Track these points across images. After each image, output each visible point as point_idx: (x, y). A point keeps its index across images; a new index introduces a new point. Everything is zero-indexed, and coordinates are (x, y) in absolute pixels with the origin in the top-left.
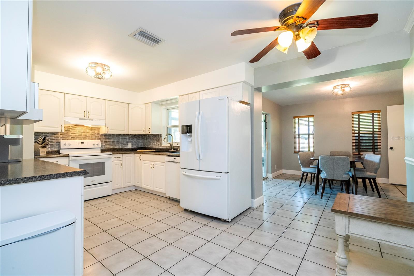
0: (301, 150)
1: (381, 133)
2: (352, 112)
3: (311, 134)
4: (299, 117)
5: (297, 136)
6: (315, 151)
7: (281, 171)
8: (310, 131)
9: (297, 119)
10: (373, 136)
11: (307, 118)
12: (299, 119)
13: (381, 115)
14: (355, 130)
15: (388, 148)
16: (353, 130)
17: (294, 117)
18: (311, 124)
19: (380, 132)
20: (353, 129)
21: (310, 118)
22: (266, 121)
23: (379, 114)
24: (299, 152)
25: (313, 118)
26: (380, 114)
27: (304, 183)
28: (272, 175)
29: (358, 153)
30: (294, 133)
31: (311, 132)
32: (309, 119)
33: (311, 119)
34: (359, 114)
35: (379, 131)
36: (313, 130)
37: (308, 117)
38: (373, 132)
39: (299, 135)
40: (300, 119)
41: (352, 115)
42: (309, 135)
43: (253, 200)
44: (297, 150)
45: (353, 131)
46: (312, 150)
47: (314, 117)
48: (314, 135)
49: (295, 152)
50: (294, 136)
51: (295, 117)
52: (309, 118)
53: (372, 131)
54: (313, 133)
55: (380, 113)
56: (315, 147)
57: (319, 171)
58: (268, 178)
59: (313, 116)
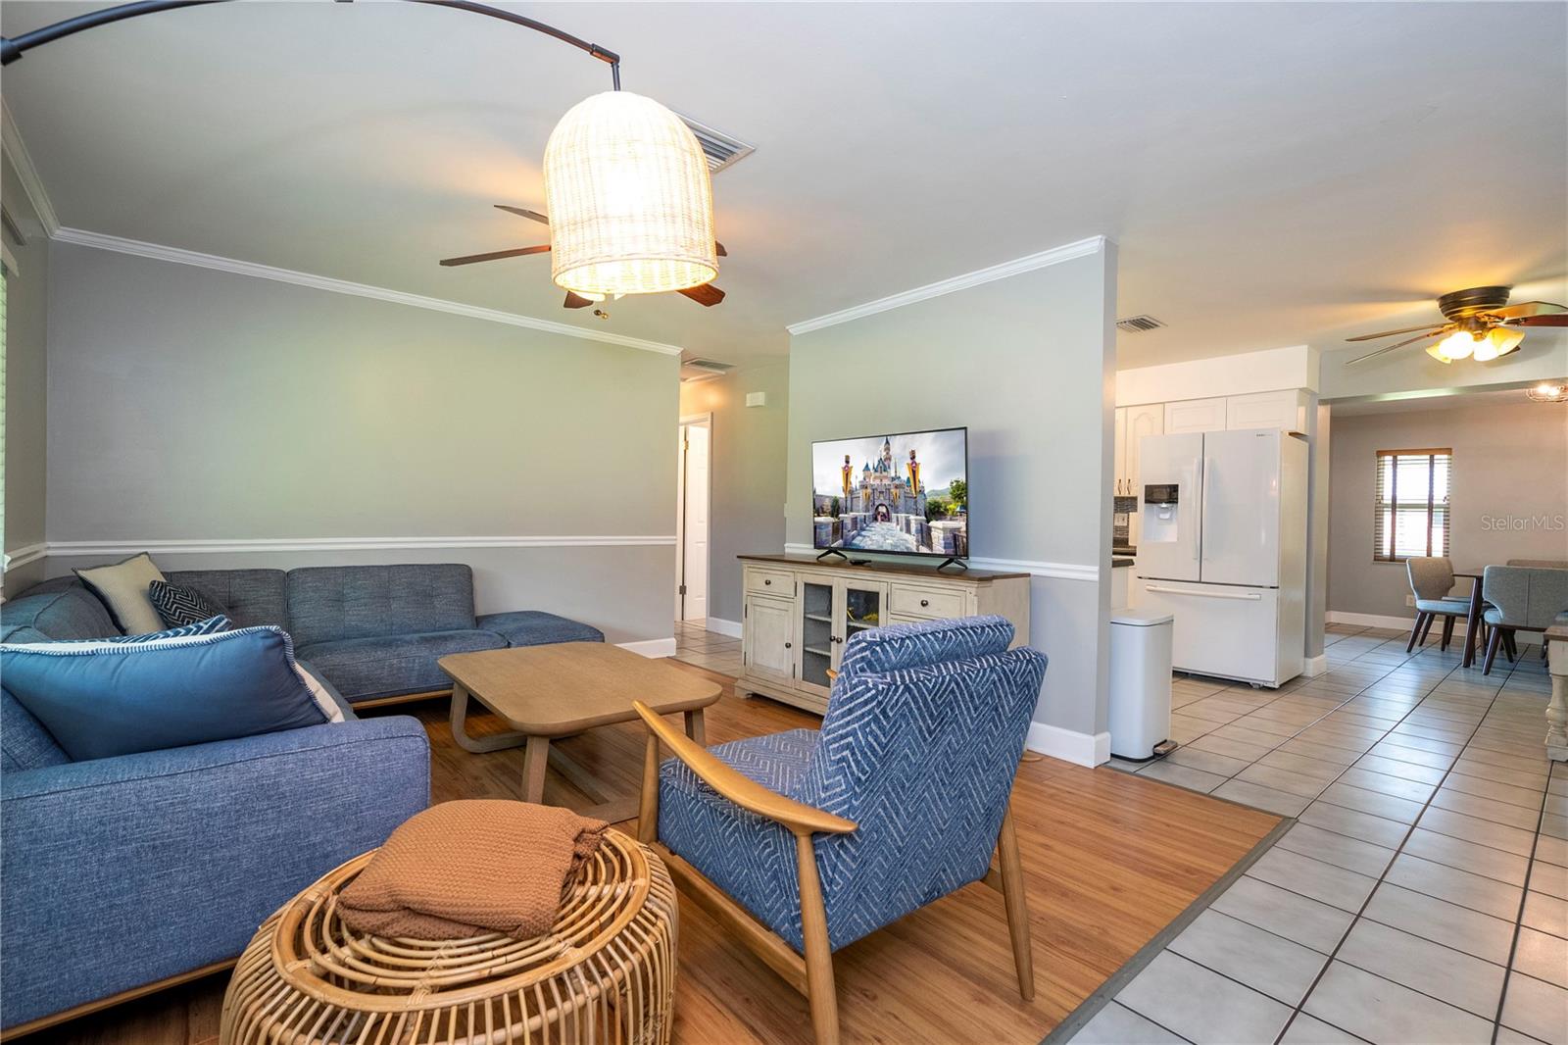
0: (1398, 553)
3: (1439, 506)
4: (1395, 454)
5: (1386, 510)
6: (1450, 557)
8: (1435, 497)
9: (1388, 459)
11: (1428, 456)
12: (1395, 458)
17: (1379, 451)
21: (1437, 456)
24: (1392, 558)
25: (1446, 456)
30: (1377, 500)
31: (1438, 500)
32: (1432, 459)
33: (1441, 459)
36: (1445, 494)
37: (1432, 453)
39: (1394, 506)
40: (1399, 457)
42: (1431, 506)
43: (1307, 659)
44: (1386, 552)
46: (1438, 552)
47: (1453, 453)
48: (1448, 508)
49: (1379, 559)
50: (1376, 511)
51: (1380, 454)
52: (1433, 455)
54: (1445, 502)
56: (1450, 546)
57: (1479, 607)
59: (1448, 451)
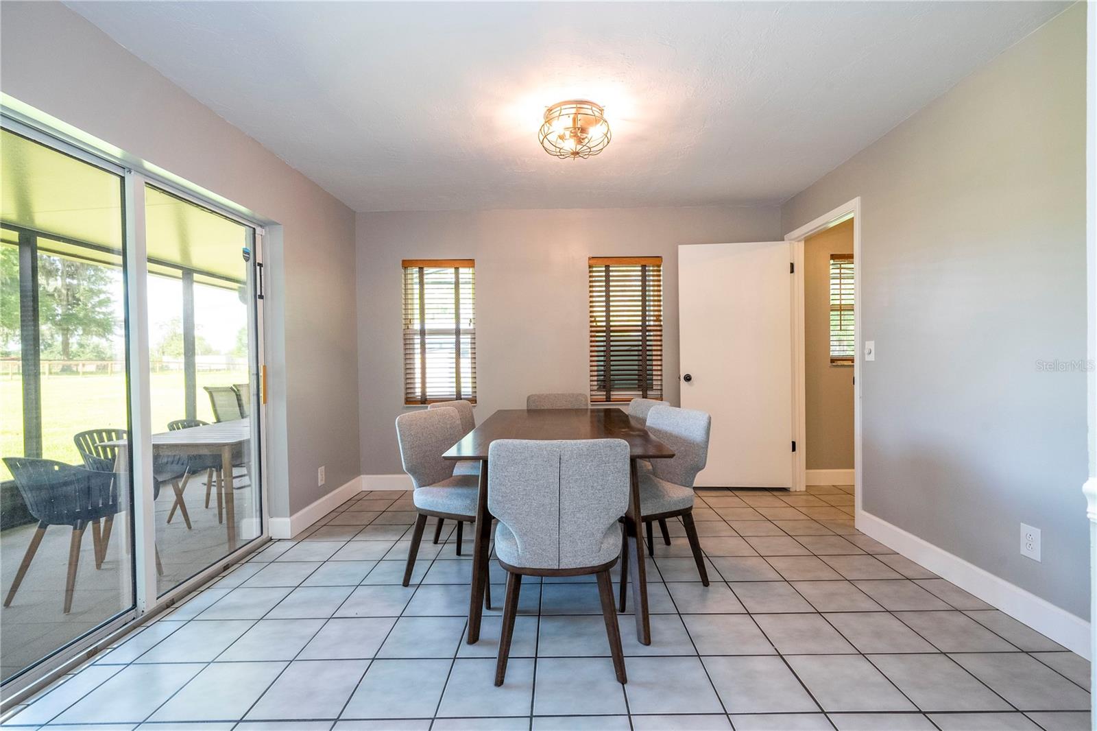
0: (430, 392)
1: (661, 331)
2: (590, 259)
3: (467, 332)
4: (422, 265)
5: (416, 337)
6: (478, 395)
7: (353, 481)
8: (462, 321)
9: (416, 270)
10: (644, 340)
11: (453, 270)
12: (421, 269)
13: (661, 273)
14: (597, 319)
15: (679, 378)
16: (593, 319)
17: (403, 261)
18: (467, 292)
19: (658, 328)
20: (591, 317)
21: (461, 270)
22: (259, 260)
23: (655, 268)
24: (424, 399)
25: (471, 270)
26: (659, 271)
27: (431, 544)
28: (292, 522)
29: (605, 397)
30: (403, 327)
31: (464, 325)
32: (457, 273)
33: (466, 273)
34: (607, 267)
35: (657, 323)
36: (471, 316)
37: (457, 264)
38: (644, 329)
39: (423, 333)
40: (425, 271)
41: (590, 267)
42: (458, 332)
44: (418, 393)
45: (591, 322)
46: (467, 390)
47: (476, 265)
48: (474, 333)
49: (410, 401)
50: (405, 339)
51: (406, 264)
52: (457, 269)
53: (640, 323)
54: (472, 327)
55: (659, 266)
56: (477, 380)
58: (271, 539)
59: (470, 263)
